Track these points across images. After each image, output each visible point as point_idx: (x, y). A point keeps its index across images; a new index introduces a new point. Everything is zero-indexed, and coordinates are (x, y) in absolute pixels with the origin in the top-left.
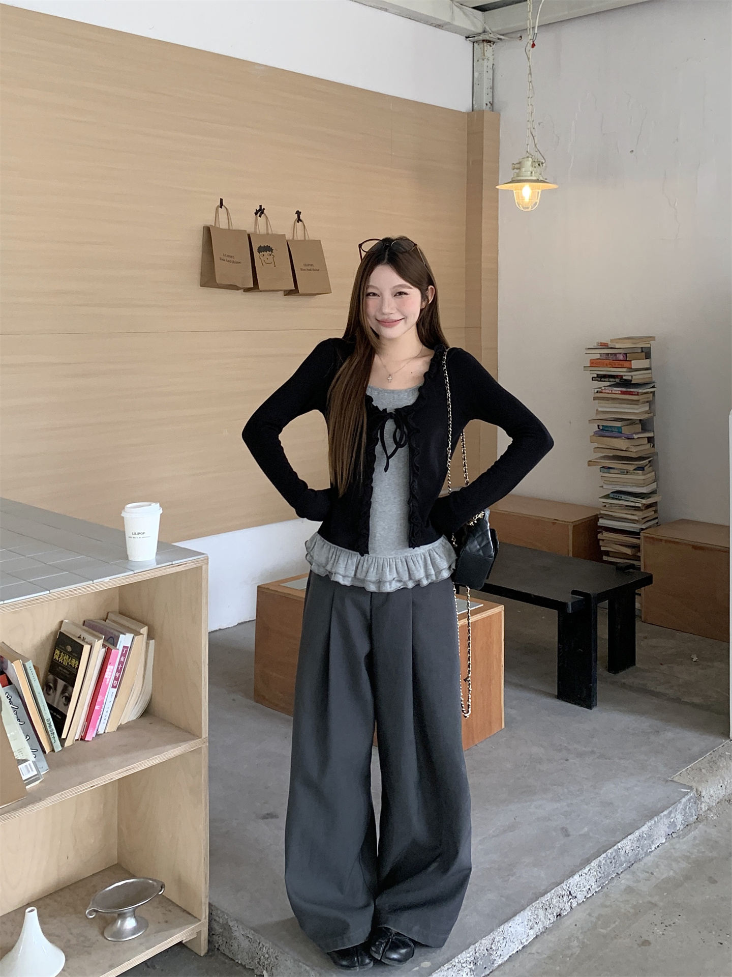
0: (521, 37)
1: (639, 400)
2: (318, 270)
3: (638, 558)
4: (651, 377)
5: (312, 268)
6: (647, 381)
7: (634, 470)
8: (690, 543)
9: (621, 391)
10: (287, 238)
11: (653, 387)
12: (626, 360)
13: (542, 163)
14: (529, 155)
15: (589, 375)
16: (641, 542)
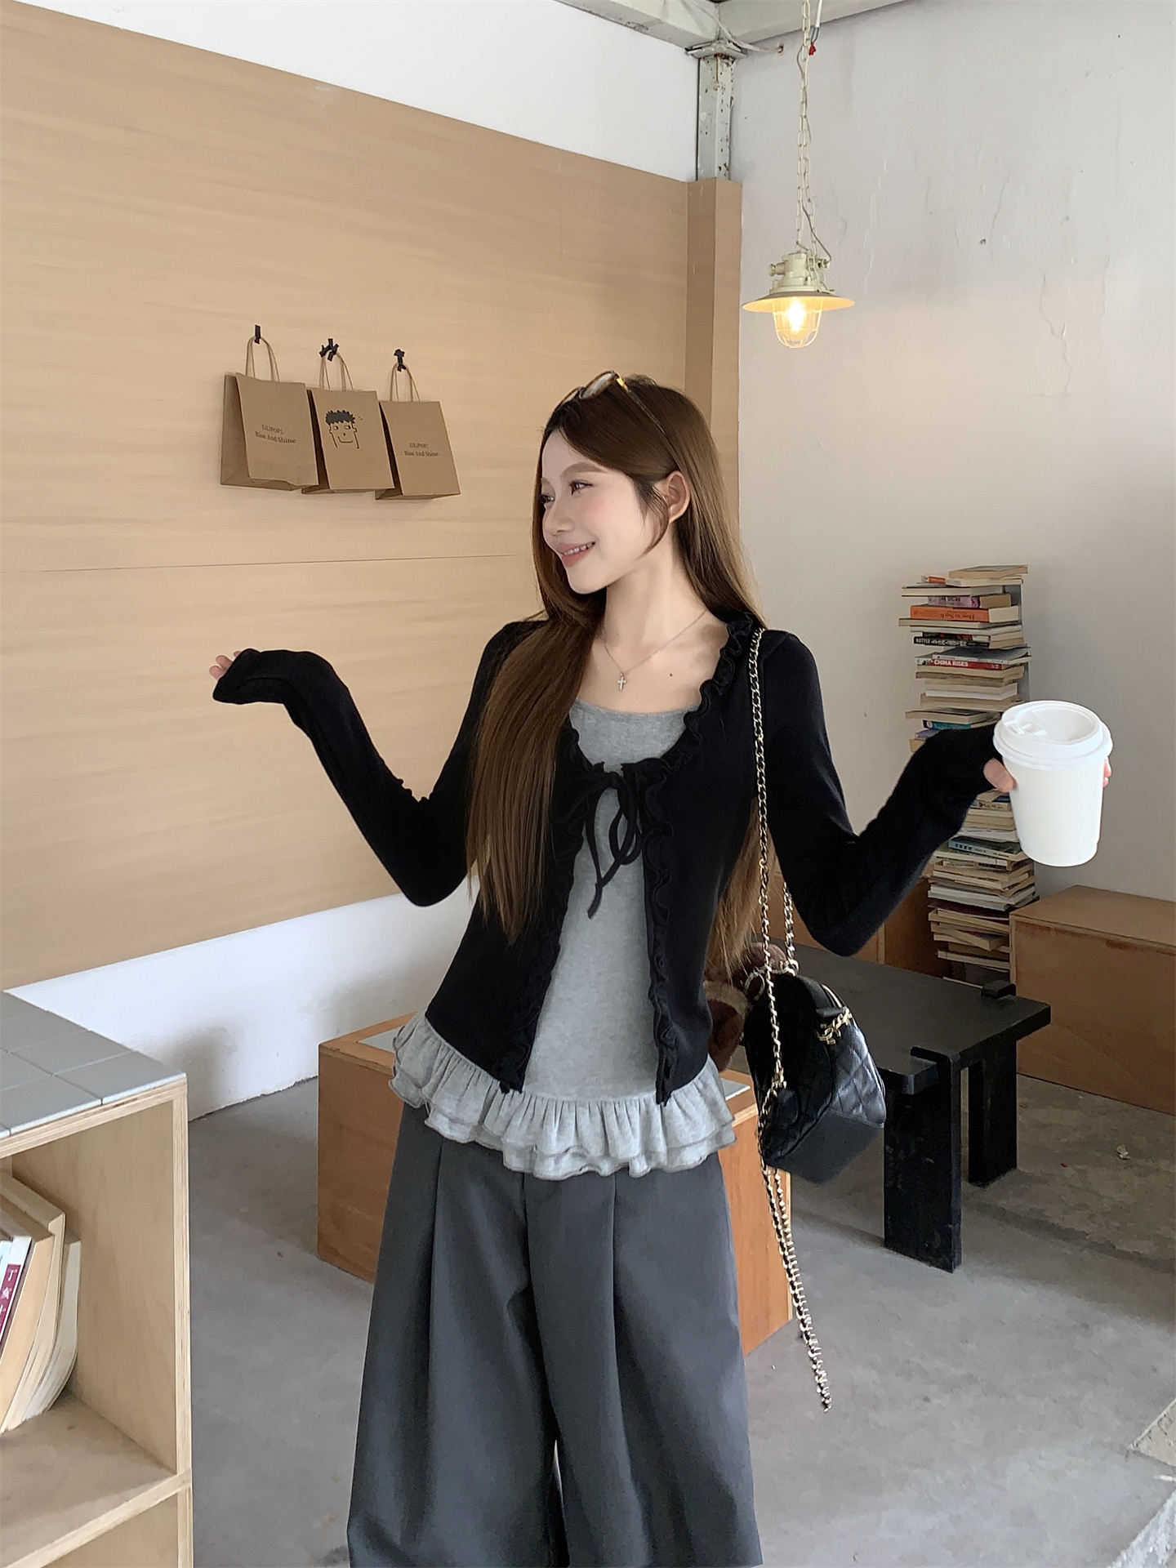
0: (782, 47)
1: (1002, 679)
2: (437, 455)
3: (1005, 958)
4: (1022, 638)
5: (425, 450)
6: (1016, 644)
7: (995, 801)
8: (1102, 935)
9: (969, 663)
10: (380, 398)
11: (1026, 655)
12: (978, 608)
13: (826, 263)
14: (801, 248)
15: (909, 633)
16: (1011, 930)
